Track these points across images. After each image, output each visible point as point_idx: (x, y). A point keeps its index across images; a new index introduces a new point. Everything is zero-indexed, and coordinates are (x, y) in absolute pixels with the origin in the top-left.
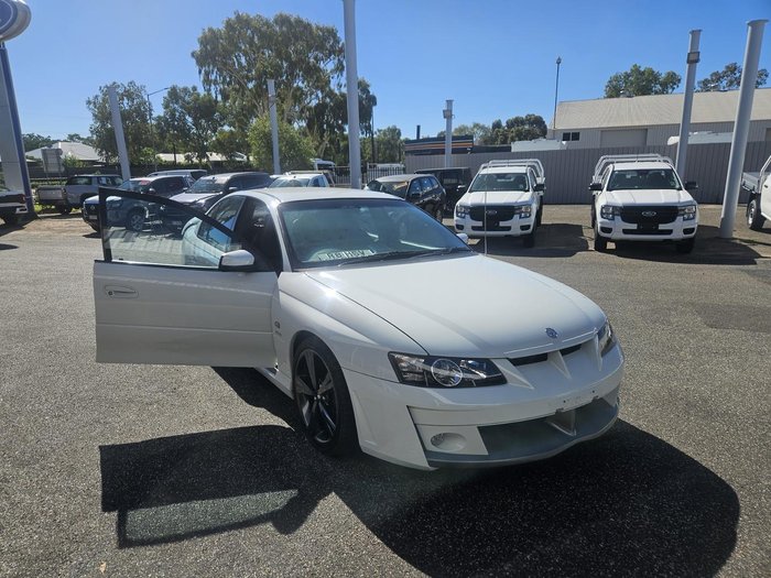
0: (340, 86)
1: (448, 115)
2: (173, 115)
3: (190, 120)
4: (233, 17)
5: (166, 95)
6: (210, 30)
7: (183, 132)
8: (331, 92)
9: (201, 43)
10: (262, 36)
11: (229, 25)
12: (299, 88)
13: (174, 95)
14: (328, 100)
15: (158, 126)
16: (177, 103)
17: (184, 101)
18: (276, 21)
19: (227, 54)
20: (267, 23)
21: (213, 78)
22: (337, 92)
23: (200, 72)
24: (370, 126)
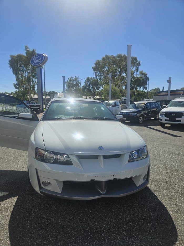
0: (137, 75)
1: (169, 82)
2: (87, 85)
3: (91, 86)
4: (105, 56)
5: (86, 80)
6: (98, 61)
7: (89, 90)
8: (134, 77)
9: (95, 64)
10: (113, 61)
11: (104, 59)
12: (123, 76)
13: (88, 79)
14: (133, 79)
15: (83, 88)
16: (88, 82)
17: (90, 81)
18: (117, 57)
19: (102, 67)
20: (115, 58)
21: (98, 74)
22: (136, 77)
23: (94, 73)
24: (146, 87)
